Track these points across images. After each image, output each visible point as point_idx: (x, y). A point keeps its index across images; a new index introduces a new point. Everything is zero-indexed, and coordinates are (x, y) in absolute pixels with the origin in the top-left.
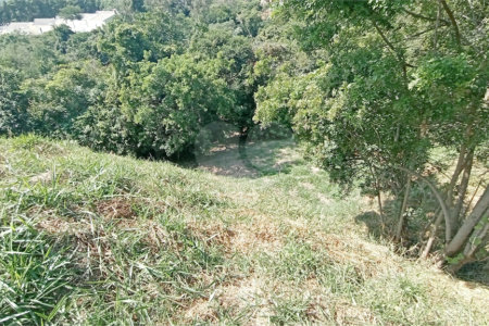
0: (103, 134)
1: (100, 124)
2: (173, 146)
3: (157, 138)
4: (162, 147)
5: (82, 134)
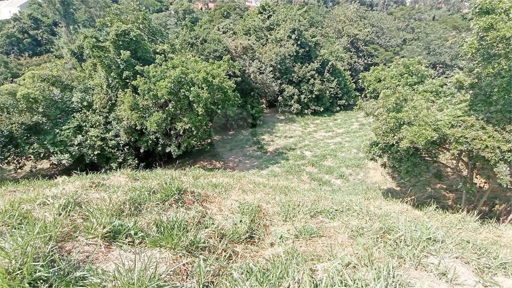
0: (99, 143)
1: (93, 132)
2: (179, 147)
4: (168, 150)
5: (72, 146)
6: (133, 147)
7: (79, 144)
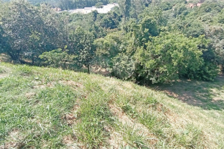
0: (124, 67)
1: (123, 62)
2: (157, 79)
3: (149, 74)
4: (151, 79)
5: (114, 66)
6: (136, 73)
7: (117, 66)
